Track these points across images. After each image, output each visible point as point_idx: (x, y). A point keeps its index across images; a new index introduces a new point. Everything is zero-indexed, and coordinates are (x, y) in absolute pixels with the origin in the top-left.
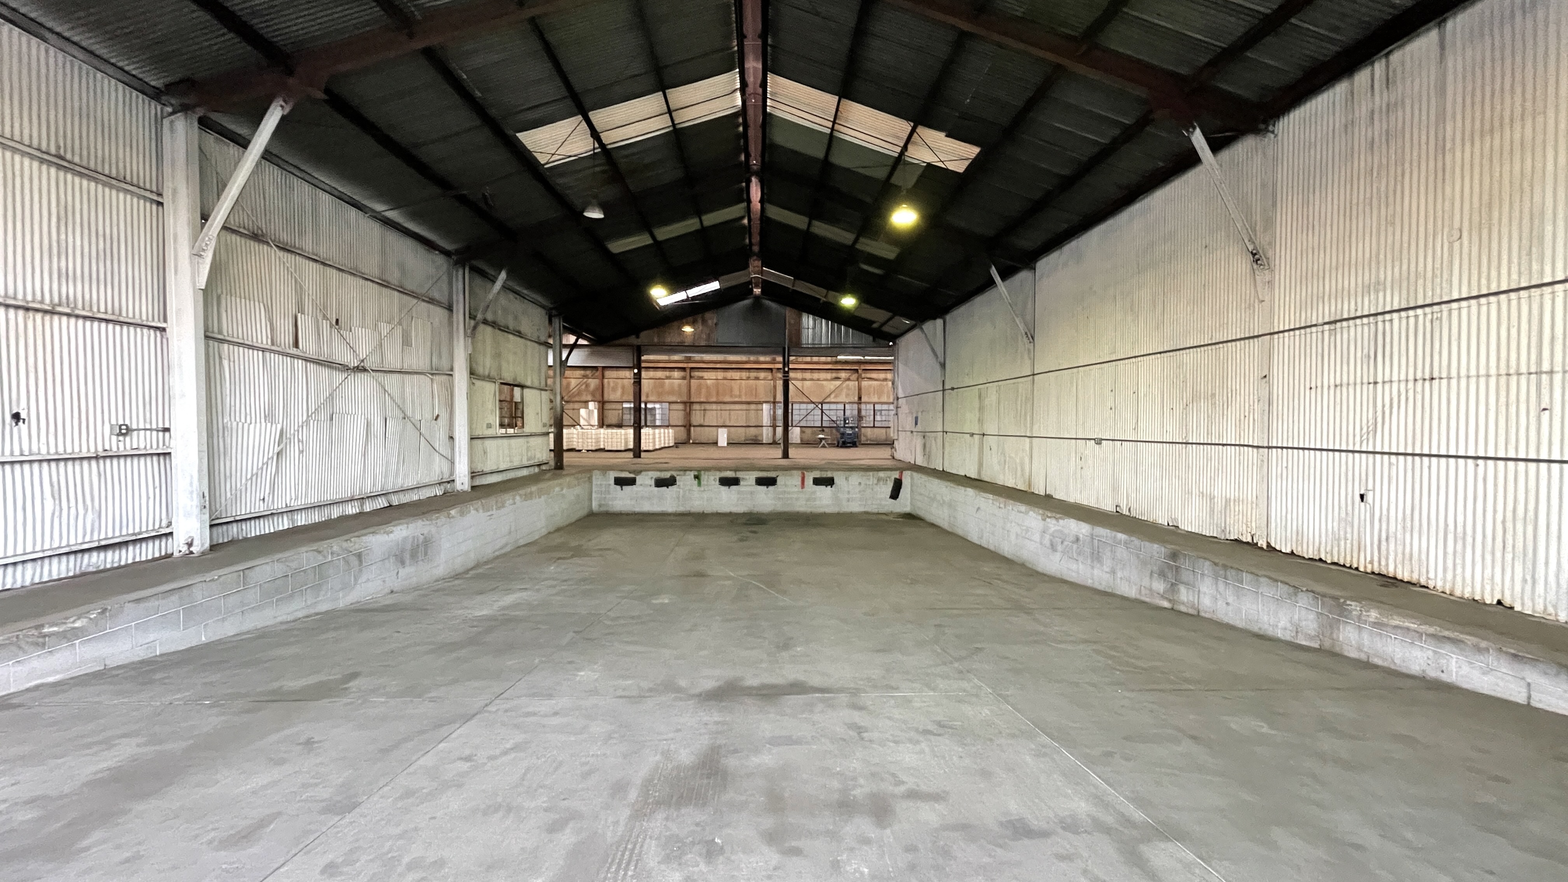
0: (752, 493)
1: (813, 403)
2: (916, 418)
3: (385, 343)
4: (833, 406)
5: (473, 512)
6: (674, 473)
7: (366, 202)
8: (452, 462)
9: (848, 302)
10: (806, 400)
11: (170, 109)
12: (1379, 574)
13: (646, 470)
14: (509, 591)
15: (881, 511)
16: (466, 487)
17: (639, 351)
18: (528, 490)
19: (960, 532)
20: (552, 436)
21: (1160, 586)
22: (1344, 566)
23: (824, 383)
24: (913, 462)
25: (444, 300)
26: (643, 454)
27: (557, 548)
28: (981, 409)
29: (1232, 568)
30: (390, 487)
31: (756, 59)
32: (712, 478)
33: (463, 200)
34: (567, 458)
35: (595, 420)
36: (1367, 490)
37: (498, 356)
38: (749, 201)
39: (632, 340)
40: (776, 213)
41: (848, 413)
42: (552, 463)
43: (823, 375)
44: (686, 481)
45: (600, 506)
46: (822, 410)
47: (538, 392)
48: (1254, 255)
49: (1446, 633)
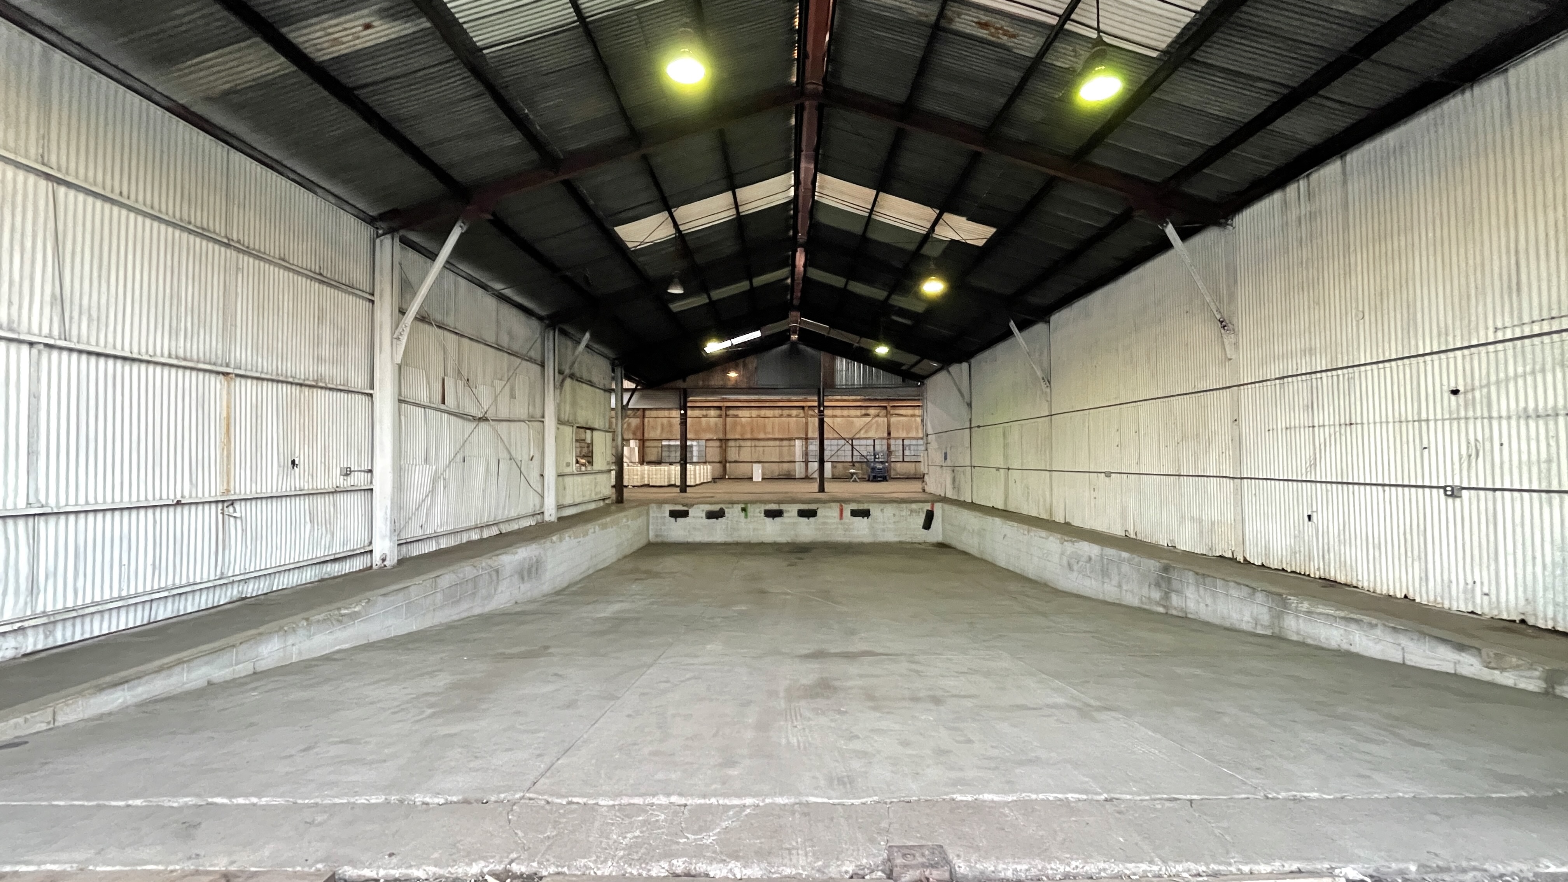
0: (794, 523)
1: (844, 439)
2: (946, 454)
3: (499, 399)
4: (863, 442)
5: (567, 539)
6: (723, 506)
7: (490, 284)
8: (543, 497)
9: (882, 350)
10: (836, 436)
11: (380, 232)
12: (1325, 579)
13: (698, 503)
14: (609, 603)
15: (915, 540)
16: (553, 518)
17: (684, 395)
18: (604, 521)
19: (989, 559)
20: (613, 473)
21: (1156, 595)
22: (1300, 574)
23: (854, 419)
24: (943, 495)
25: (539, 359)
26: (688, 489)
27: (632, 572)
28: (1006, 446)
29: (1209, 576)
30: (499, 518)
31: (808, 162)
32: (758, 510)
33: (566, 280)
34: (626, 493)
35: (636, 458)
36: (1312, 512)
37: (574, 403)
38: (794, 266)
39: (680, 384)
40: (816, 274)
41: (878, 448)
42: (614, 497)
43: (853, 412)
44: (733, 513)
45: (657, 536)
46: (852, 445)
47: (603, 433)
48: (1222, 322)
49: (1352, 616)
